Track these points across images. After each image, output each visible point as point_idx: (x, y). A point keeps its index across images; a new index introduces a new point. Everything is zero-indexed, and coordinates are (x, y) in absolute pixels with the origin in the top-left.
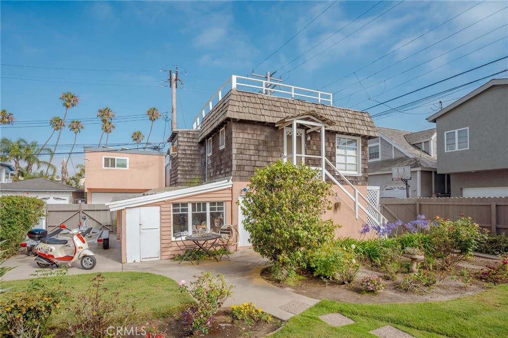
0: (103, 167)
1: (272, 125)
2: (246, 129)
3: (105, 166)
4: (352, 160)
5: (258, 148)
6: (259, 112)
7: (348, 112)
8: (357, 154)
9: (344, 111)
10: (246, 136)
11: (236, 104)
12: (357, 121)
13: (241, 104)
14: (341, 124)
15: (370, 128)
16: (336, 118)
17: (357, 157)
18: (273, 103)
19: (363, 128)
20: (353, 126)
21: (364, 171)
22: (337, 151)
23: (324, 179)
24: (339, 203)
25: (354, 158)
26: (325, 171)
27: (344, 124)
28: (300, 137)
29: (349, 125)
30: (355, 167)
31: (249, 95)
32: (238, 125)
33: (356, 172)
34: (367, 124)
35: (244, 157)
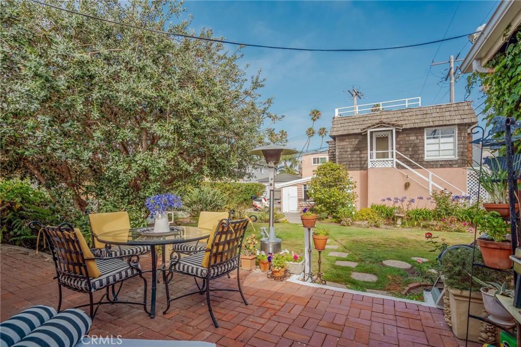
0: (313, 164)
1: (360, 134)
2: (345, 139)
3: (314, 163)
4: (451, 146)
5: (353, 149)
6: (351, 128)
7: (439, 107)
8: (455, 140)
9: (434, 108)
10: (344, 143)
11: (336, 126)
12: (448, 114)
13: (339, 126)
14: (426, 120)
15: (465, 116)
16: (422, 116)
17: (454, 143)
18: (362, 119)
19: (456, 117)
20: (441, 118)
21: (462, 154)
22: (426, 141)
23: (395, 166)
24: (409, 183)
25: (452, 144)
26: (395, 160)
27: (431, 120)
28: (387, 137)
29: (436, 119)
30: (452, 151)
31: (345, 118)
32: (339, 138)
33: (452, 156)
34: (462, 112)
35: (343, 156)
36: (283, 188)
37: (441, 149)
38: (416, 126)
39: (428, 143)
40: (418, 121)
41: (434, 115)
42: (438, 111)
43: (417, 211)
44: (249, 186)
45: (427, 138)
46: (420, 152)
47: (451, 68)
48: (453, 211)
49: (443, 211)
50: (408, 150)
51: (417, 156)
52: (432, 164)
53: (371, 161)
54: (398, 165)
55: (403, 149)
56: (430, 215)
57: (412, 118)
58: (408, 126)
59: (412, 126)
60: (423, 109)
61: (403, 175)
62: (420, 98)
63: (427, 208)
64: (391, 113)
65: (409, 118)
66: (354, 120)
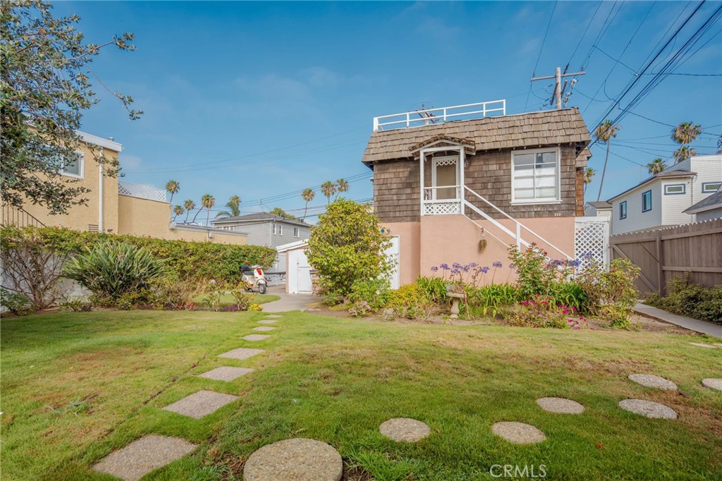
2: (388, 169)
4: (550, 182)
5: (400, 186)
6: (396, 149)
7: (533, 116)
8: (556, 171)
9: (525, 117)
10: (387, 176)
11: (373, 146)
12: (546, 127)
13: (379, 145)
14: (513, 137)
15: (572, 132)
16: (507, 130)
17: (556, 176)
18: (415, 135)
19: (558, 133)
20: (536, 134)
21: (567, 195)
22: (514, 173)
23: (463, 213)
24: (484, 241)
25: (553, 179)
26: (464, 202)
27: (520, 136)
28: (454, 165)
29: (529, 135)
30: (553, 190)
31: (389, 133)
32: (380, 167)
33: (553, 199)
34: (566, 125)
35: (385, 197)
36: (290, 252)
37: (536, 186)
38: (498, 146)
39: (517, 176)
40: (501, 138)
41: (525, 129)
42: (531, 121)
43: (493, 289)
44: (241, 249)
45: (516, 168)
46: (505, 191)
47: (557, 84)
48: (547, 286)
49: (527, 286)
50: (486, 188)
51: (500, 198)
52: (522, 210)
53: (425, 204)
54: (469, 212)
55: (479, 186)
56: (513, 296)
57: (491, 133)
58: (486, 147)
59: (492, 146)
60: (508, 119)
61: (476, 228)
62: (504, 101)
63: (509, 284)
64: (460, 124)
65: (488, 133)
66: (403, 136)
